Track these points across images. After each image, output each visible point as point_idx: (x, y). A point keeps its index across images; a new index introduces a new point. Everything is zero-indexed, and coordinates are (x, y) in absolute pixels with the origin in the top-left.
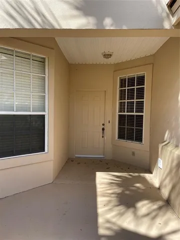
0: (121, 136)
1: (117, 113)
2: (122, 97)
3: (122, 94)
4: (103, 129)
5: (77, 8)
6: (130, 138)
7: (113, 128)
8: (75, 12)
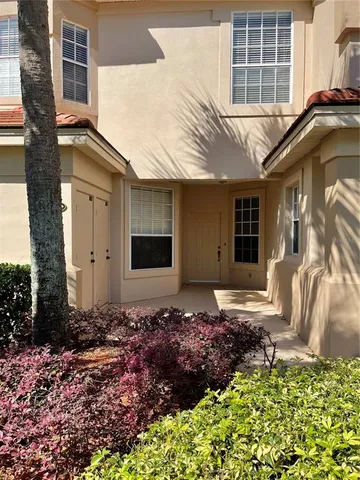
0: (238, 259)
1: (234, 235)
2: (238, 218)
3: (238, 215)
4: (219, 252)
5: (203, 168)
6: (247, 260)
7: (230, 251)
8: (202, 171)
